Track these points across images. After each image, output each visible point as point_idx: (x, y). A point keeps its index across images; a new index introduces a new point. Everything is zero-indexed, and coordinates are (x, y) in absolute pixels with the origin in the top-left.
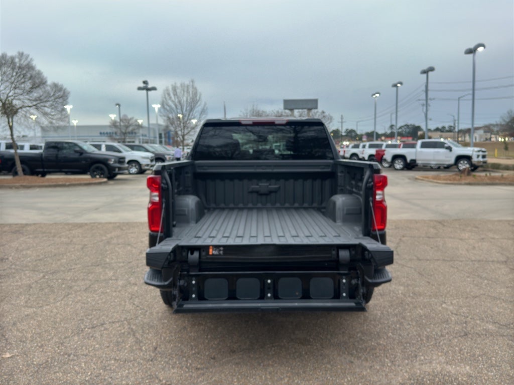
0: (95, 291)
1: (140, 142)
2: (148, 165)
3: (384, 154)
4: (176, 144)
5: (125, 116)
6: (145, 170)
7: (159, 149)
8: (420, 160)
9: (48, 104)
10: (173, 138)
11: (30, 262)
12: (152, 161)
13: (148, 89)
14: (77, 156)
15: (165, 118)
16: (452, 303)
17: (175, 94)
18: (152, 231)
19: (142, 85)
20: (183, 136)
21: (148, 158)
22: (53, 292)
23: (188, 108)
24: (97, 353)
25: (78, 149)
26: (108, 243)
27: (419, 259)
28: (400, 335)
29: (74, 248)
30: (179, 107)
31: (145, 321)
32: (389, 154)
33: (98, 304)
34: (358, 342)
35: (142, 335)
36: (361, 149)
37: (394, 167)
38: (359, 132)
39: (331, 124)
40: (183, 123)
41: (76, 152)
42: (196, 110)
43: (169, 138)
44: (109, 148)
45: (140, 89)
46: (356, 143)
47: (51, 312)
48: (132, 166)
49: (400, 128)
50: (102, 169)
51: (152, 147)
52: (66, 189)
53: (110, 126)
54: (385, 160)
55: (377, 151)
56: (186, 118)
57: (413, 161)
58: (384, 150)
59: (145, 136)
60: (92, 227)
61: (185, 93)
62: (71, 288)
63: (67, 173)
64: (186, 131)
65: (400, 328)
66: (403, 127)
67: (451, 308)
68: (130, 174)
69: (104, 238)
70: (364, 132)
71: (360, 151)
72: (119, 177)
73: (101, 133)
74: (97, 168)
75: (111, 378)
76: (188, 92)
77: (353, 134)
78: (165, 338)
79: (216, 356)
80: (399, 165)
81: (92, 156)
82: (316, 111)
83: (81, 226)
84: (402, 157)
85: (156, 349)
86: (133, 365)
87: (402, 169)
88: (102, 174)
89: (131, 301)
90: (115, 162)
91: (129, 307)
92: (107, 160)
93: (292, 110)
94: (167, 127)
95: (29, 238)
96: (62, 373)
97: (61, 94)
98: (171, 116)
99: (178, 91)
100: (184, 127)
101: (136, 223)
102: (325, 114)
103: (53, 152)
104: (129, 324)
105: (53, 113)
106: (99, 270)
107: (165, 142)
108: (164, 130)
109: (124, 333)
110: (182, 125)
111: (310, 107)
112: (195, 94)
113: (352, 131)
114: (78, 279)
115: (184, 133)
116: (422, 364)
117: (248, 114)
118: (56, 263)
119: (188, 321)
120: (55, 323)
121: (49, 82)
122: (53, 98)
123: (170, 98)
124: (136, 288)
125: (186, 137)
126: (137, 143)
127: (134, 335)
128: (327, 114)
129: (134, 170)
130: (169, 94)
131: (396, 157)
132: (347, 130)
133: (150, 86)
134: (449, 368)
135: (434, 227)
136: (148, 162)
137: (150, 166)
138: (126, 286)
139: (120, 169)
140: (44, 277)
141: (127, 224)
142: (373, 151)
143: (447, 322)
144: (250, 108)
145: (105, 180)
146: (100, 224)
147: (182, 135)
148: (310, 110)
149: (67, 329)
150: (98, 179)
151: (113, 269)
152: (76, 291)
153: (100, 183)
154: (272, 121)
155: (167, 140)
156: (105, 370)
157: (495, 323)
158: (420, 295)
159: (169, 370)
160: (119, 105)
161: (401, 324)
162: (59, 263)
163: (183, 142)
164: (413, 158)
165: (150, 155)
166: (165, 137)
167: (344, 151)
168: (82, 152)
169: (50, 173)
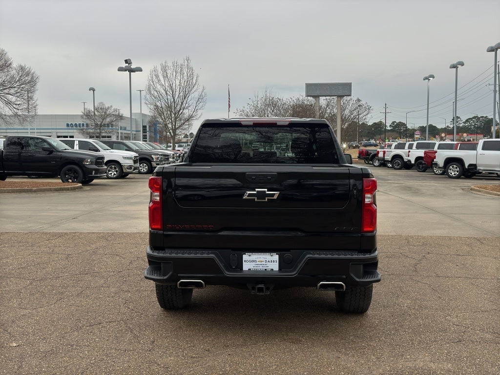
0: (87, 296)
1: (118, 137)
2: (130, 167)
3: (435, 158)
4: (164, 140)
5: (102, 103)
6: (128, 174)
7: (145, 146)
8: (482, 165)
9: (12, 91)
10: (161, 132)
11: (12, 270)
12: (135, 162)
13: (131, 71)
14: (44, 154)
15: (152, 107)
16: (457, 316)
17: (166, 77)
18: (152, 229)
19: (124, 65)
20: (174, 130)
21: (131, 158)
22: (44, 296)
23: (181, 94)
24: (98, 344)
25: (46, 146)
26: (95, 253)
27: (437, 276)
28: (393, 339)
29: (58, 257)
30: (170, 92)
31: (141, 321)
32: (441, 157)
33: (93, 307)
34: (349, 343)
35: (139, 332)
36: (406, 150)
37: (448, 174)
38: (409, 126)
39: (369, 116)
40: (175, 114)
41: (44, 149)
42: (191, 96)
43: (155, 132)
44: (83, 145)
45: (120, 69)
46: (401, 141)
47: (47, 313)
48: (111, 168)
49: (467, 121)
50: (75, 172)
51: (134, 144)
52: (34, 195)
53: (82, 117)
54: (436, 164)
55: (425, 153)
56: (178, 107)
57: (473, 166)
58: (436, 152)
59: (125, 129)
60: (74, 236)
61: (178, 74)
62: (62, 293)
63: (30, 176)
64: (178, 125)
65: (394, 334)
66: (471, 119)
67: (455, 320)
68: (108, 178)
69: (88, 248)
70: (417, 126)
71: (404, 153)
72: (95, 181)
73: (68, 125)
74: (69, 170)
75: (114, 362)
76: (182, 73)
77: (403, 129)
78: (161, 335)
79: (210, 349)
80: (454, 171)
81: (63, 154)
82: (349, 98)
83: (60, 235)
84: (459, 161)
85: (153, 342)
86: (133, 353)
87: (458, 177)
88: (76, 179)
89: (126, 305)
90: (92, 163)
91: (123, 309)
92: (82, 160)
93: (316, 97)
94: (154, 117)
95: (5, 247)
96: (68, 357)
97: (29, 78)
98: (158, 104)
99: (169, 72)
100: (176, 119)
101: (123, 233)
102: (361, 103)
103: (15, 149)
104: (126, 323)
105: (18, 103)
106: (88, 278)
107: (150, 136)
108: (150, 122)
109: (122, 330)
110: (173, 116)
111: (340, 93)
112: (191, 76)
113: (401, 124)
114: (68, 286)
115: (175, 126)
116: (406, 361)
117: (259, 102)
118: (41, 271)
119: (184, 322)
120: (53, 321)
121: (15, 65)
122: (18, 84)
123: (159, 81)
124: (129, 295)
125: (178, 132)
126: (114, 139)
127: (131, 332)
128: (363, 102)
129: (113, 173)
130: (157, 76)
131: (449, 161)
132: (393, 123)
133: (133, 66)
134: (432, 365)
135: (469, 245)
136: (131, 162)
137: (133, 168)
138: (119, 292)
139: (97, 171)
140: (31, 284)
141: (113, 234)
142: (421, 153)
143: (445, 331)
144: (261, 95)
145: (80, 185)
146: (81, 233)
147: (172, 129)
148: (340, 97)
149: (65, 326)
150: (71, 185)
151: (103, 277)
152: (68, 296)
153: (74, 189)
154: (275, 122)
155: (153, 135)
156: (107, 356)
157: (495, 333)
158: (426, 308)
159: (167, 358)
160: (94, 91)
161: (397, 330)
162: (44, 271)
163: (173, 137)
164: (474, 162)
165: (133, 154)
166: (150, 131)
167: (384, 152)
168: (51, 150)
169: (11, 175)
